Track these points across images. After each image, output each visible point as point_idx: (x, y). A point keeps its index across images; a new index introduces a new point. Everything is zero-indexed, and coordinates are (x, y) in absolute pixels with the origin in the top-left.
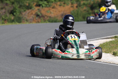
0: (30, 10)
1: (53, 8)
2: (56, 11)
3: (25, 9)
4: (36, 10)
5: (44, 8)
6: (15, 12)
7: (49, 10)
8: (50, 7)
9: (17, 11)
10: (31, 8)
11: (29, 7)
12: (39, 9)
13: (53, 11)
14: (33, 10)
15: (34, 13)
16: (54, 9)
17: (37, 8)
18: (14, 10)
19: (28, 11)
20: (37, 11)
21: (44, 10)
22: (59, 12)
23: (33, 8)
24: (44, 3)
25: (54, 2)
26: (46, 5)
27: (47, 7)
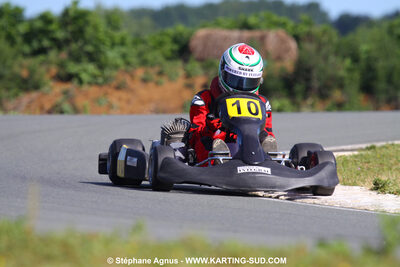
0: (34, 95)
1: (118, 88)
2: (128, 102)
3: (15, 90)
4: (56, 95)
5: (85, 87)
7: (106, 94)
8: (109, 85)
10: (37, 87)
11: (29, 85)
12: (66, 93)
13: (120, 99)
14: (44, 94)
15: (48, 106)
16: (123, 94)
17: (59, 88)
19: (25, 98)
20: (59, 99)
21: (86, 95)
22: (142, 102)
23: (45, 89)
24: (85, 71)
25: (123, 67)
26: (95, 77)
27: (97, 84)
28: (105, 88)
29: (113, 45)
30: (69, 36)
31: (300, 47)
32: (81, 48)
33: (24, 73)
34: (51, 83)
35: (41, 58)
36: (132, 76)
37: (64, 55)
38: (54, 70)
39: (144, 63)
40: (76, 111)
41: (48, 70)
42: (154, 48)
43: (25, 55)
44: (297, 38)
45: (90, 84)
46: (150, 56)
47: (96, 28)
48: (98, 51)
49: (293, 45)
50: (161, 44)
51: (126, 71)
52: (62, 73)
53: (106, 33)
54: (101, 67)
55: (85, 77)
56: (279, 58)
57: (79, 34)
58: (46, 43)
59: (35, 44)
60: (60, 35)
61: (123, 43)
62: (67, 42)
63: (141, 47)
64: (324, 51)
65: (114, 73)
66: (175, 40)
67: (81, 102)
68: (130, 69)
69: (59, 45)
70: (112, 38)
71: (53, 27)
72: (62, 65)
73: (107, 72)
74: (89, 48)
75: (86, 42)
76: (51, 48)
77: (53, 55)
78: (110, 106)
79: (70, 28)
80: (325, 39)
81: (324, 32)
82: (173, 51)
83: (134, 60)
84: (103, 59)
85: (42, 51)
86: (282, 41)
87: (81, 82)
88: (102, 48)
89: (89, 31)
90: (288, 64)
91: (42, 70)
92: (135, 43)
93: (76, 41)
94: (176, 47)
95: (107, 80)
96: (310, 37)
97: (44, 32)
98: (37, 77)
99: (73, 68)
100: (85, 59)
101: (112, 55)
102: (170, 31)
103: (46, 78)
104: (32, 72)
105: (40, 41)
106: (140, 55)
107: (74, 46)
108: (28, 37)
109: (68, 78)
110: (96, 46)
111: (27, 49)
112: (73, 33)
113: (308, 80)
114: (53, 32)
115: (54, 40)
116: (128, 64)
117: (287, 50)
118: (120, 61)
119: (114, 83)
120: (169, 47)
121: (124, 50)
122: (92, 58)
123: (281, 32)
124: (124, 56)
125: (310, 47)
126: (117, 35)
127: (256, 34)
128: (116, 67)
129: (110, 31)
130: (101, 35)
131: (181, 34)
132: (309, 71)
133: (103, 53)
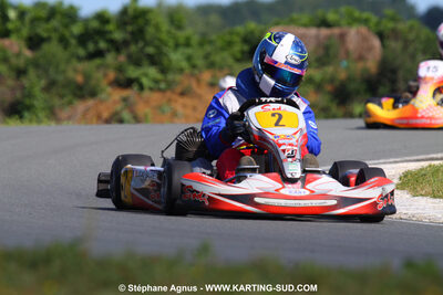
0: (90, 102)
1: (182, 94)
2: (194, 109)
3: (69, 97)
4: (115, 102)
5: (146, 93)
6: (29, 108)
7: (170, 100)
8: (173, 92)
9: (36, 103)
10: (93, 94)
11: (84, 91)
12: (125, 100)
13: (184, 106)
14: (102, 101)
15: (105, 115)
16: (186, 101)
17: (118, 94)
18: (27, 102)
19: (80, 106)
20: (119, 107)
21: (147, 102)
23: (103, 96)
24: (146, 75)
25: (187, 71)
26: (156, 81)
27: (160, 90)
28: (169, 94)
29: (177, 46)
30: (128, 37)
31: (383, 45)
32: (142, 50)
33: (79, 79)
34: (109, 89)
35: (98, 61)
36: (198, 81)
37: (122, 58)
38: (112, 75)
39: (211, 65)
40: (137, 120)
41: (105, 75)
42: (222, 49)
43: (80, 59)
44: (381, 36)
45: (151, 89)
46: (217, 58)
47: (157, 27)
48: (160, 53)
49: (376, 43)
50: (230, 44)
51: (192, 75)
52: (121, 77)
53: (169, 32)
54: (164, 71)
55: (145, 81)
56: (361, 58)
57: (139, 35)
58: (102, 45)
59: (91, 47)
60: (118, 36)
61: (187, 44)
62: (126, 43)
63: (208, 48)
64: (411, 49)
65: (178, 77)
66: (245, 40)
67: (142, 109)
68: (196, 72)
69: (117, 47)
70: (175, 38)
71: (111, 27)
72: (120, 69)
73: (170, 77)
74: (150, 50)
75: (147, 44)
76: (109, 51)
77: (110, 58)
78: (174, 114)
79: (130, 28)
80: (411, 36)
81: (411, 28)
82: (243, 52)
83: (200, 62)
84: (165, 62)
85: (99, 54)
86: (364, 39)
87: (141, 87)
88: (165, 49)
89: (150, 31)
90: (372, 65)
91: (99, 75)
92: (201, 44)
93: (136, 42)
94: (246, 48)
95: (170, 85)
96: (395, 34)
97: (101, 33)
98: (93, 82)
99: (133, 72)
100: (145, 62)
101: (176, 57)
102: (240, 29)
103: (104, 84)
104: (87, 77)
105: (96, 43)
106: (207, 57)
107: (133, 48)
108: (83, 39)
109: (128, 83)
110: (157, 48)
111: (81, 52)
112: (132, 33)
113: (394, 82)
114: (110, 32)
115: (112, 42)
116: (194, 66)
117: (370, 49)
118: (184, 64)
119: (179, 89)
120: (238, 47)
121: (189, 51)
122: (154, 61)
123: (363, 29)
124: (189, 58)
125: (395, 45)
126: (181, 35)
127: (336, 31)
128: (181, 70)
129: (173, 31)
130: (164, 36)
131: (252, 33)
132: (394, 71)
133: (166, 55)
